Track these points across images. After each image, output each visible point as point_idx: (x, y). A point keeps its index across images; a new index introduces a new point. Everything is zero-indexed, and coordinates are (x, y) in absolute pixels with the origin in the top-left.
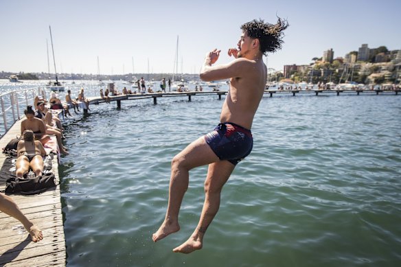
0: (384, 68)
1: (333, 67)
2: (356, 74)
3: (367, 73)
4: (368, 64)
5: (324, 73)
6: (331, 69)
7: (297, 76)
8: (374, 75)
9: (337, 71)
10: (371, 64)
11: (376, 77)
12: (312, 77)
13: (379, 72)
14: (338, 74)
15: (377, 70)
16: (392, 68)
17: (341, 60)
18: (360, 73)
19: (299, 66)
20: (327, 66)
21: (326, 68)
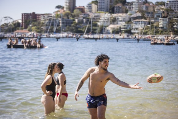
0: (120, 19)
1: (74, 17)
2: (96, 25)
3: (105, 24)
4: (106, 15)
5: (63, 23)
6: (71, 18)
7: (34, 26)
8: (112, 26)
9: (76, 20)
10: (109, 14)
11: (114, 28)
12: (50, 28)
13: (117, 24)
14: (77, 24)
15: (114, 21)
16: (128, 19)
17: (82, 10)
18: (99, 24)
19: (39, 15)
20: (67, 15)
21: (66, 18)
